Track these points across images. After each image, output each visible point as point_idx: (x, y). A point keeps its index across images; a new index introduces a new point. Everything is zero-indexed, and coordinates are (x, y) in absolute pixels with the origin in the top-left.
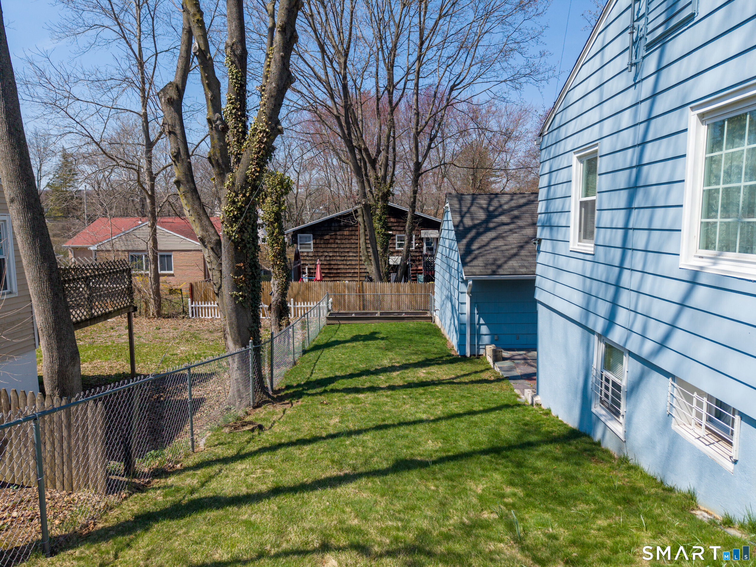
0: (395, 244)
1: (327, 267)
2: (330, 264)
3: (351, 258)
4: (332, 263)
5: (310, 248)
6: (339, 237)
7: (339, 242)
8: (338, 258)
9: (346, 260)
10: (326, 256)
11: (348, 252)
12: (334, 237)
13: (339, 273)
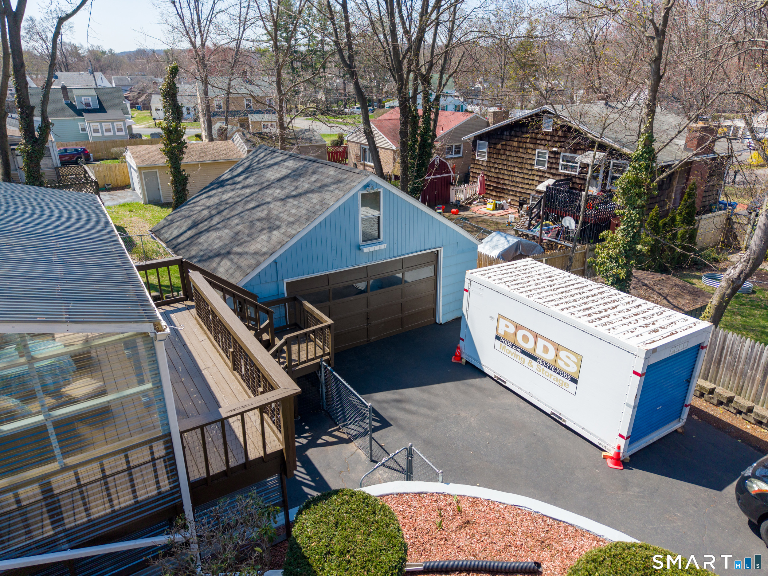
0: (558, 164)
1: (496, 180)
2: (498, 178)
3: (516, 174)
4: (500, 176)
5: (484, 156)
6: (508, 148)
7: (508, 153)
8: (506, 172)
9: (512, 176)
10: (496, 168)
11: (514, 166)
12: (504, 147)
13: (504, 189)
